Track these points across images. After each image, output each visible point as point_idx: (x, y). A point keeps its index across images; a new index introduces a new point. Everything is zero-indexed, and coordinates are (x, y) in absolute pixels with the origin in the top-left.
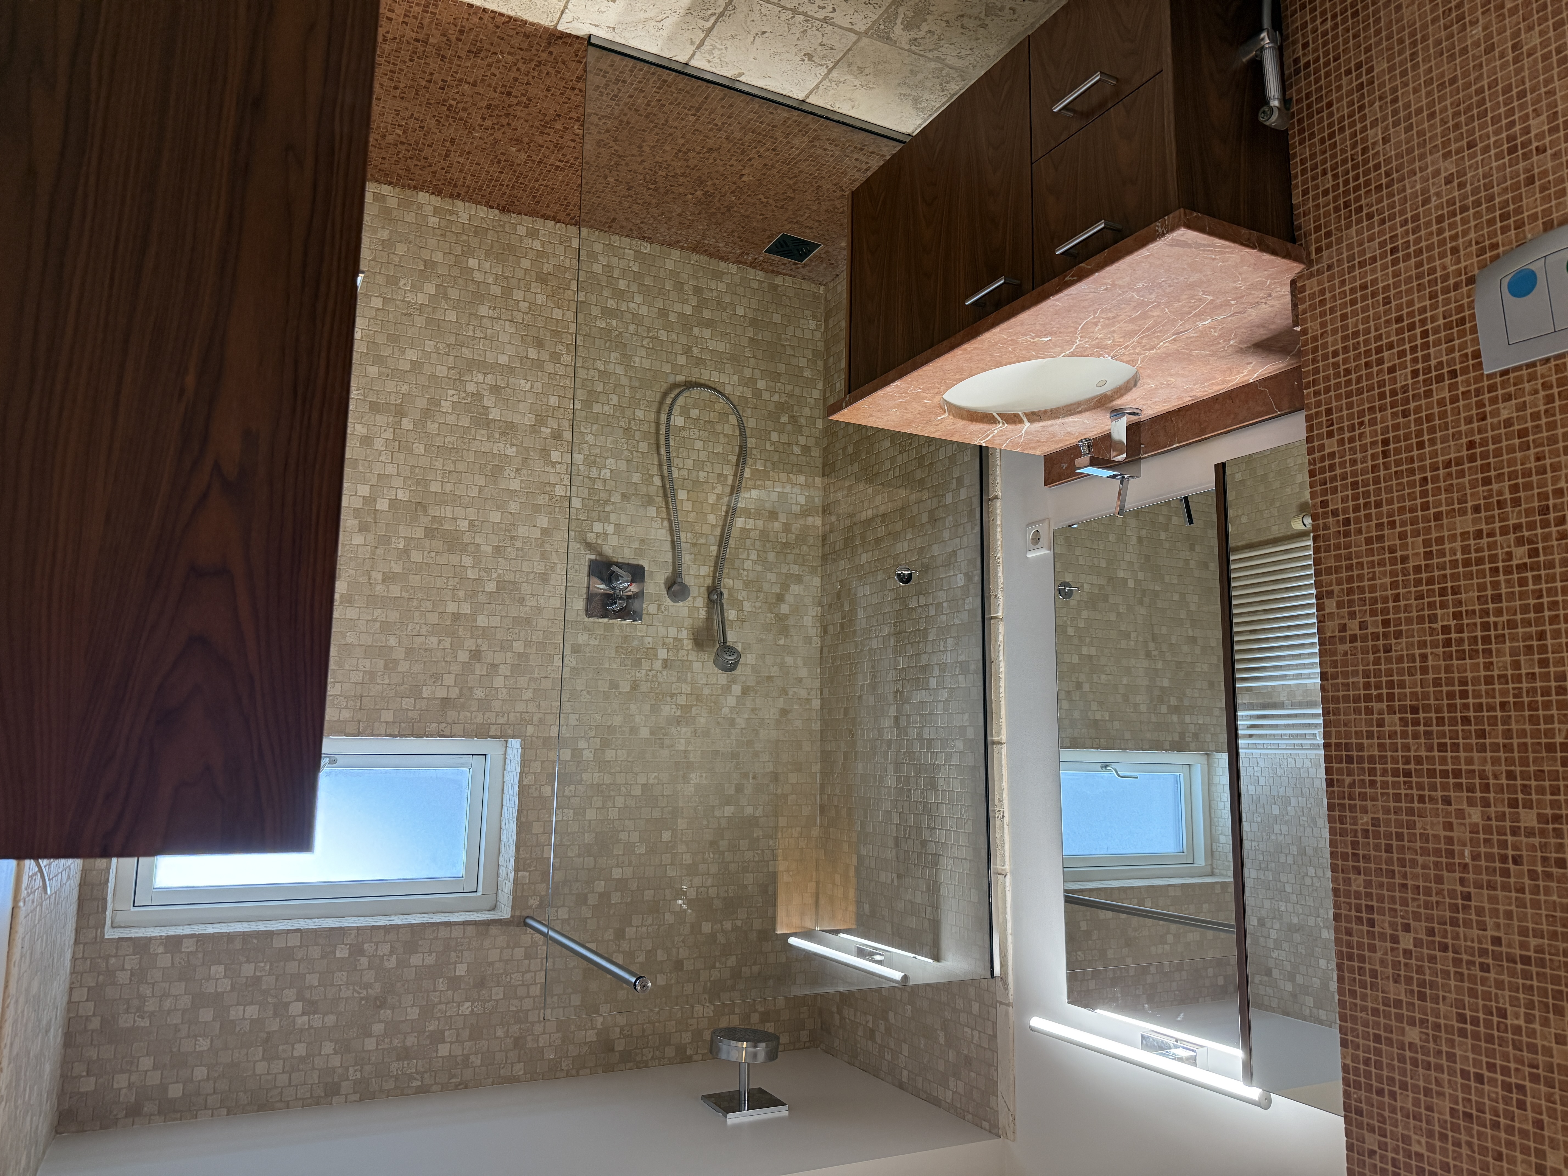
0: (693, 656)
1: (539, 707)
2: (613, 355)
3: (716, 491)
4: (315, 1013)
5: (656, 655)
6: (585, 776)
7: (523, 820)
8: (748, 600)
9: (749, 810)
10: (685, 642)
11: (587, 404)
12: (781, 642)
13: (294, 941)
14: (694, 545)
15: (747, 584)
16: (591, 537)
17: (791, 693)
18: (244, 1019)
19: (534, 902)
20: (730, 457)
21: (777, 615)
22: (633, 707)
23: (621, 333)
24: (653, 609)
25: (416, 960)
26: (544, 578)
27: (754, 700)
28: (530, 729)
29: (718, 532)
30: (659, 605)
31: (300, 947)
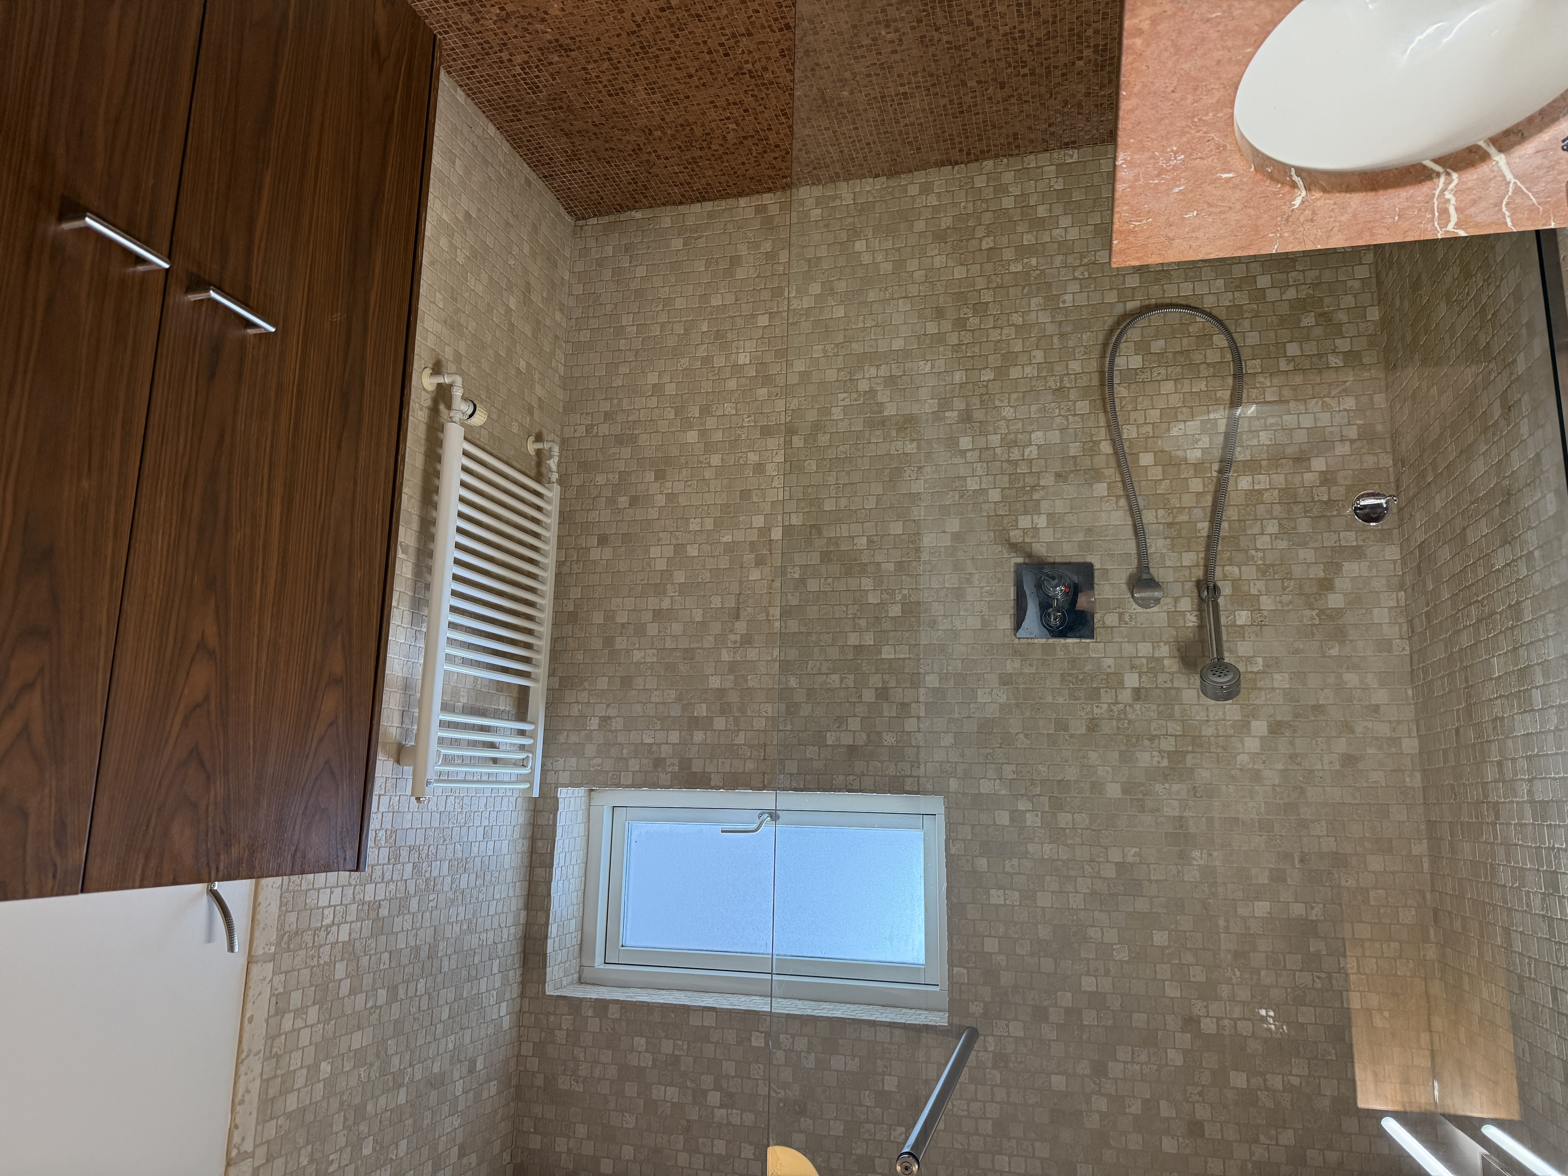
0: (1180, 681)
1: (962, 755)
2: (1034, 301)
3: (1200, 444)
4: (733, 1107)
5: (1121, 682)
6: (1031, 847)
7: (955, 900)
8: (1268, 593)
9: (1298, 909)
10: (1166, 662)
11: (1001, 372)
12: (1335, 652)
13: (710, 1021)
14: (1170, 525)
15: (1264, 571)
16: (1016, 536)
17: (1359, 729)
18: (665, 1100)
19: (976, 1009)
20: (1219, 394)
21: (1322, 612)
22: (1093, 756)
23: (1042, 271)
24: (1111, 619)
25: (837, 1062)
26: (959, 594)
27: (1292, 743)
28: (953, 784)
29: (1208, 500)
30: (1121, 615)
31: (716, 1028)
